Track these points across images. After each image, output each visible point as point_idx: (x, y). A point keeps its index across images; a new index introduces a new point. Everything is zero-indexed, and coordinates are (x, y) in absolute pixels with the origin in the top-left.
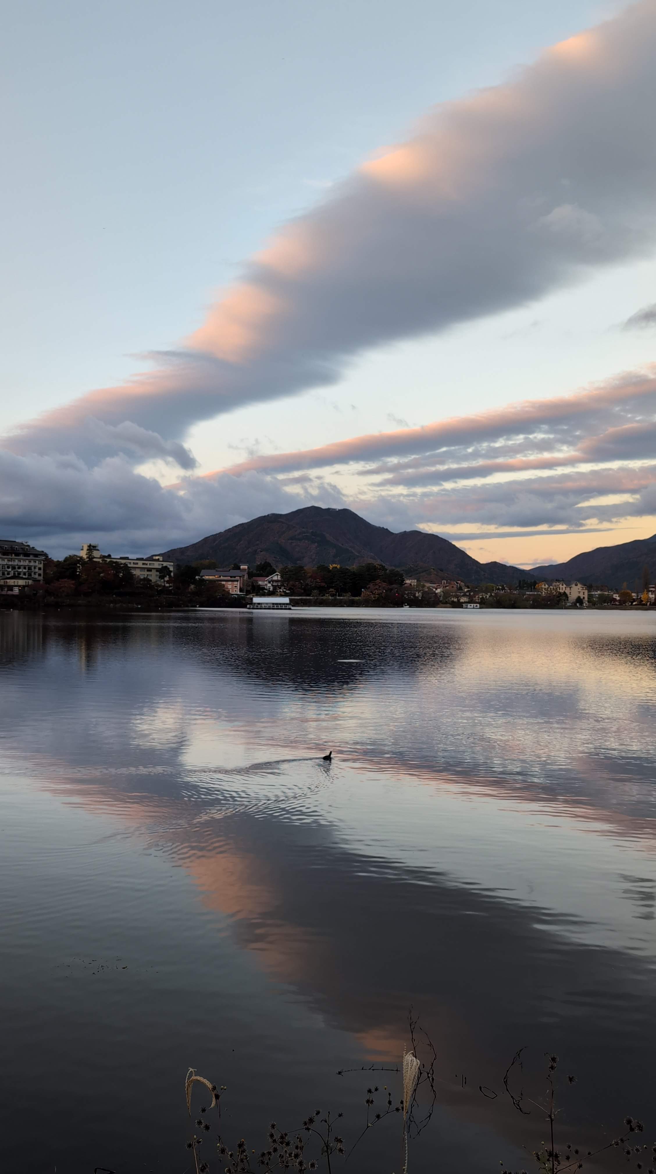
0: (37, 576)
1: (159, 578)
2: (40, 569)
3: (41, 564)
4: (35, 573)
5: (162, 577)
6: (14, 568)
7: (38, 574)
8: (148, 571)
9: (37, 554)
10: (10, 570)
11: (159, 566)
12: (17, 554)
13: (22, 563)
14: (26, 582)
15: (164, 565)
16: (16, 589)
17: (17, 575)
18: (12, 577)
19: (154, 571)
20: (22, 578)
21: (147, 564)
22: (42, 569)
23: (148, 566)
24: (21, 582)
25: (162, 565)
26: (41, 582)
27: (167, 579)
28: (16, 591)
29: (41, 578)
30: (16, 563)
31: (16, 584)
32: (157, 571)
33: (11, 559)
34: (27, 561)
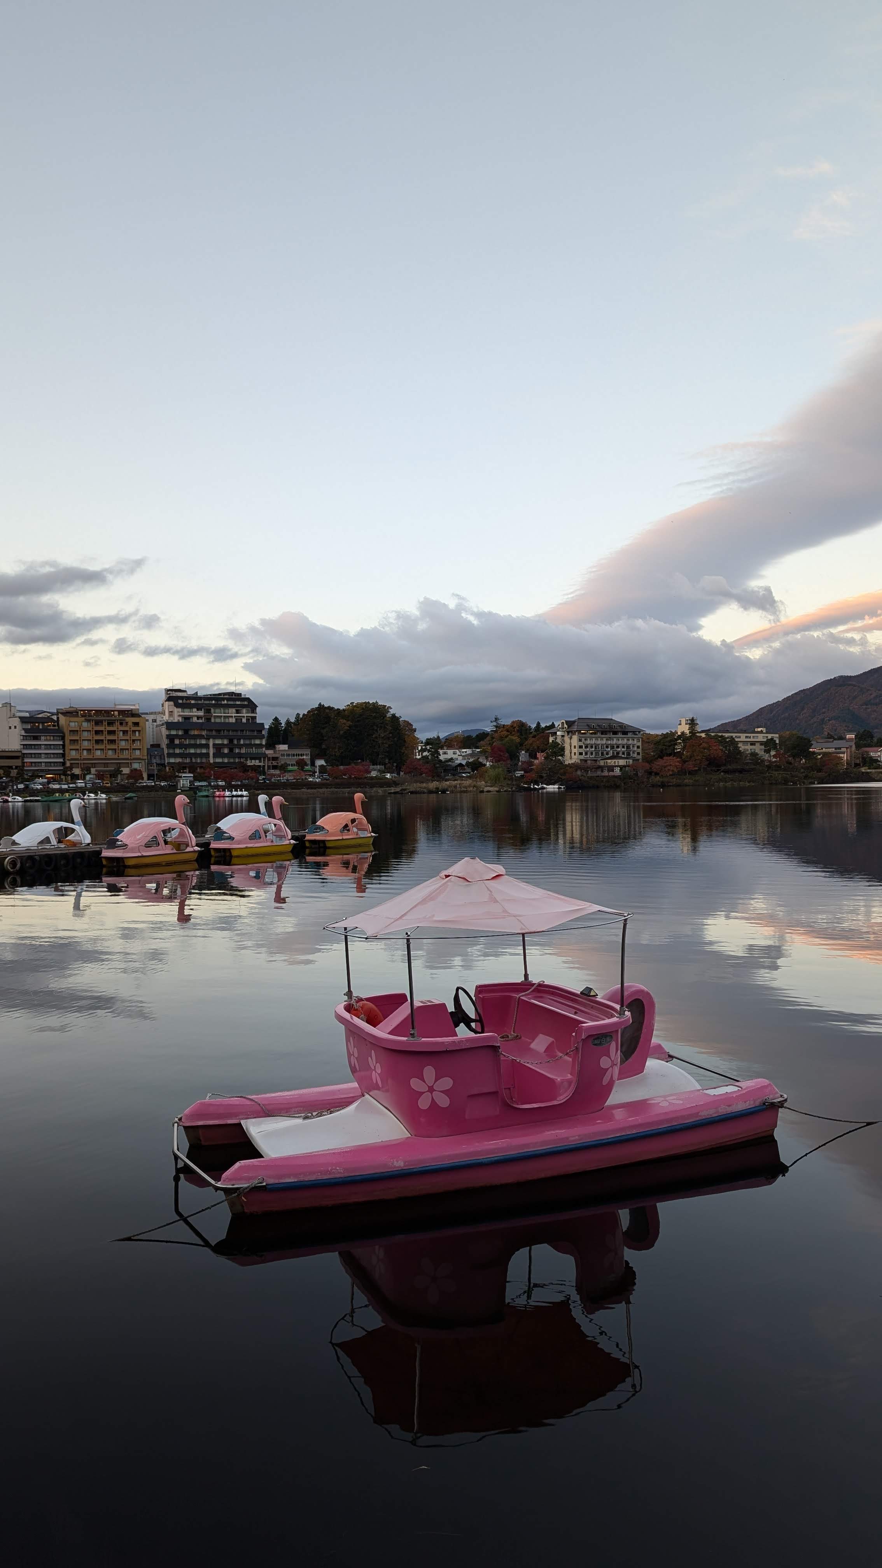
0: (635, 755)
1: (765, 752)
2: (638, 747)
3: (639, 742)
4: (634, 752)
5: (767, 751)
6: (612, 747)
7: (637, 752)
8: (752, 744)
9: (635, 732)
10: (609, 749)
11: (763, 738)
12: (615, 733)
13: (620, 742)
14: (627, 761)
15: (769, 738)
16: (617, 770)
17: (615, 755)
18: (611, 756)
19: (758, 745)
20: (621, 758)
21: (750, 737)
22: (641, 747)
23: (752, 740)
24: (622, 762)
25: (767, 737)
26: (640, 761)
27: (773, 753)
28: (617, 771)
29: (640, 757)
30: (615, 741)
31: (617, 764)
32: (761, 744)
33: (610, 738)
34: (625, 740)
